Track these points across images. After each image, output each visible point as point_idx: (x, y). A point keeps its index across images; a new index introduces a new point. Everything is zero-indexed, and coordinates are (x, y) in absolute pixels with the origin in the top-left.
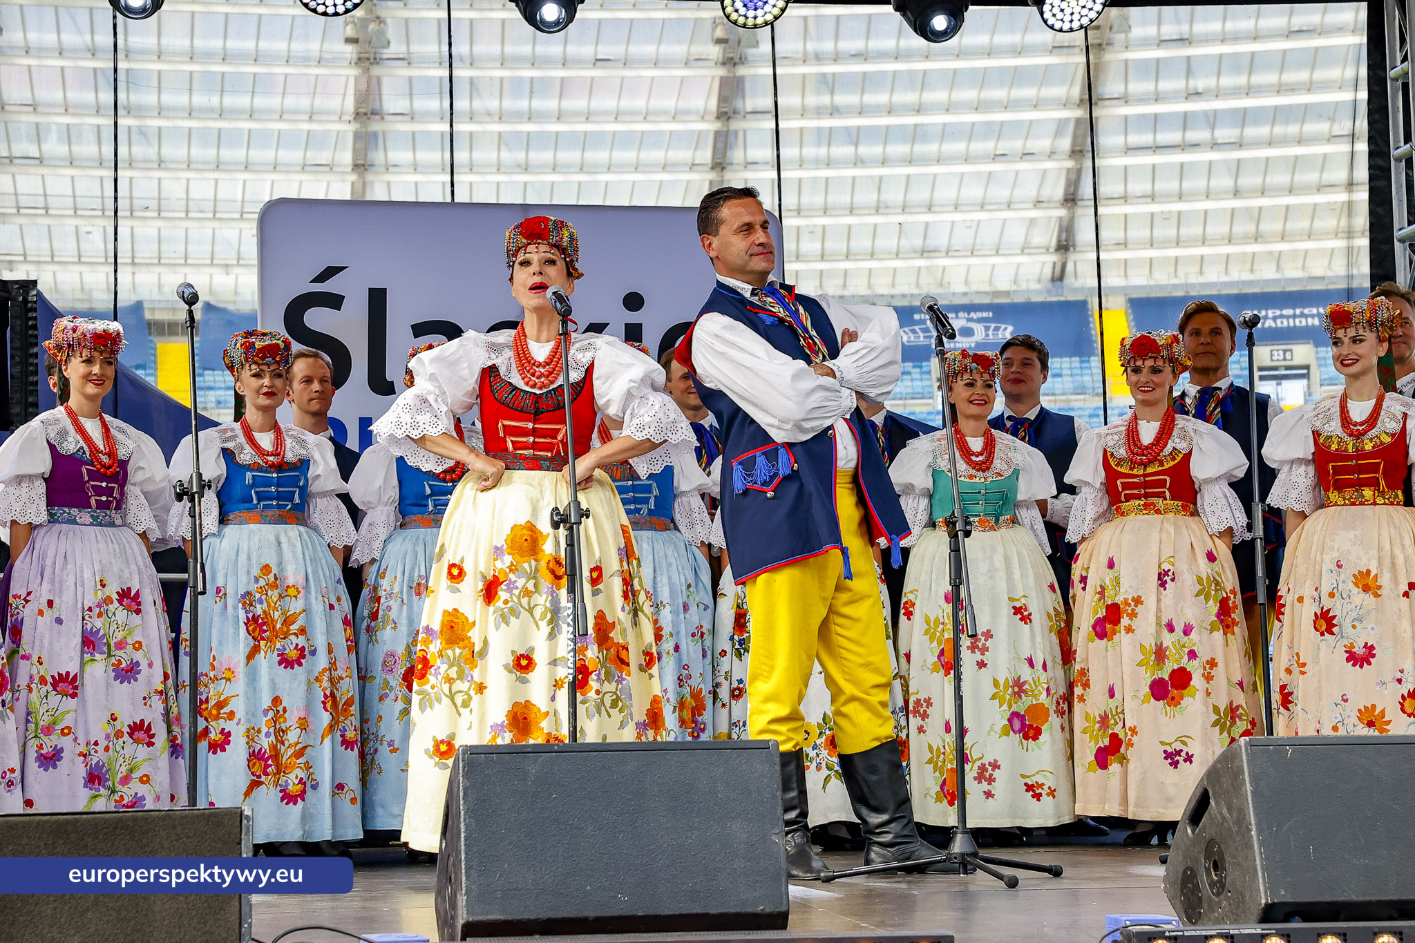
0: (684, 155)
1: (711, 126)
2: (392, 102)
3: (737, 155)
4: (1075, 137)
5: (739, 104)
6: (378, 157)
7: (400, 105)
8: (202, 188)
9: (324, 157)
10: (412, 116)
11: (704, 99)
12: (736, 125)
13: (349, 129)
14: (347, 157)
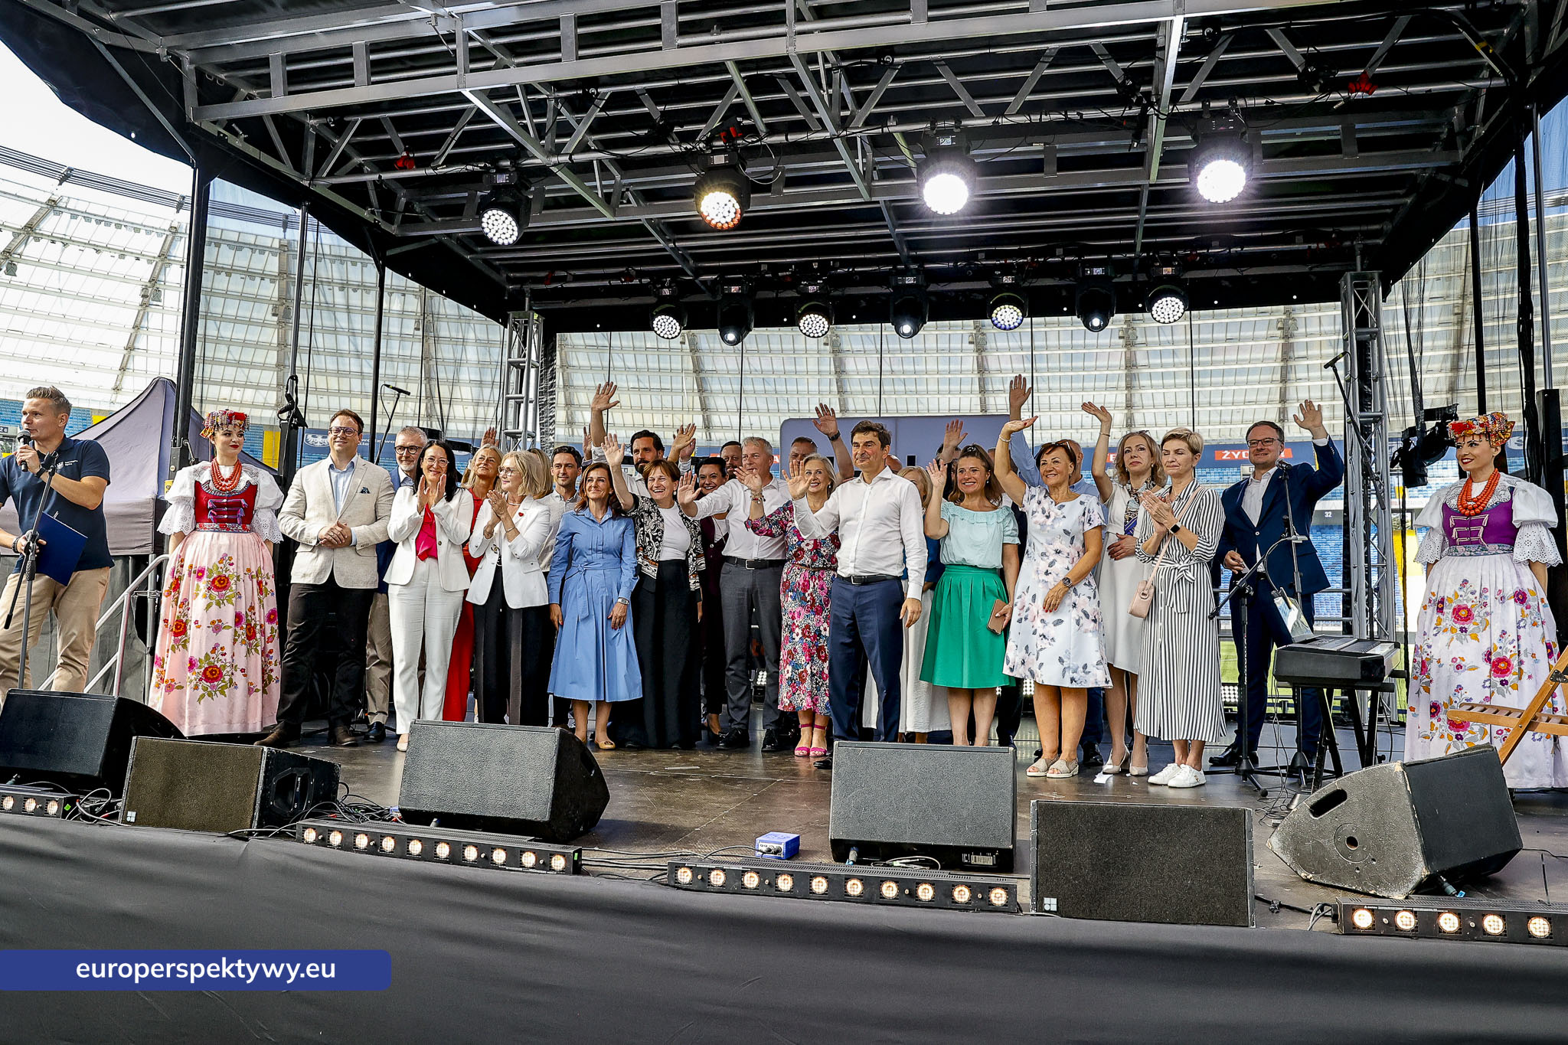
0: (1269, 377)
1: (1279, 364)
2: (1141, 360)
3: (1292, 376)
4: (1453, 362)
5: (1291, 354)
6: (1136, 383)
7: (1145, 362)
8: (1066, 400)
9: (1114, 384)
10: (1149, 366)
11: (1275, 352)
12: (1290, 363)
13: (1123, 372)
14: (1123, 384)
